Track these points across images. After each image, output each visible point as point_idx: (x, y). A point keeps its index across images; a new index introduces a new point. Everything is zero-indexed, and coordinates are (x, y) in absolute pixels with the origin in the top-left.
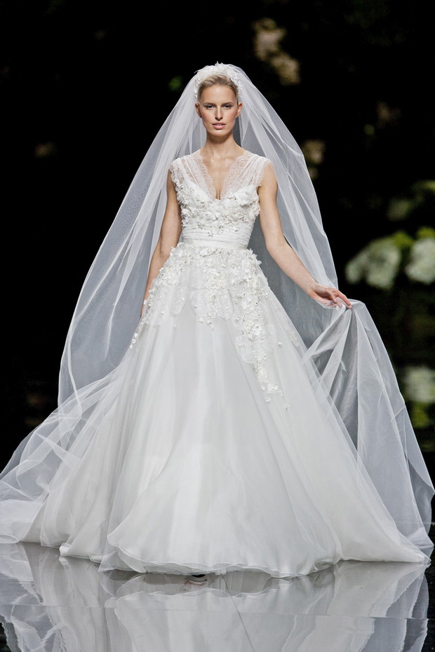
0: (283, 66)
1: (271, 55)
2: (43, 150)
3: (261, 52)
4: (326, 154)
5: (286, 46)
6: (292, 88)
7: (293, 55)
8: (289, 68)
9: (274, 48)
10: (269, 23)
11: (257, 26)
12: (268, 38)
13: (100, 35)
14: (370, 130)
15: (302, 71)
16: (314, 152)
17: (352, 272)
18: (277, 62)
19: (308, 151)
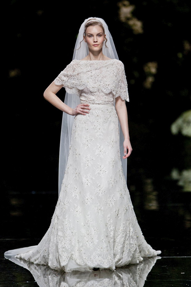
0: (134, 25)
1: (128, 19)
2: (13, 73)
3: (123, 18)
4: (158, 69)
5: (135, 14)
6: (139, 35)
7: (139, 19)
8: (137, 25)
9: (129, 16)
10: (126, 3)
11: (120, 5)
12: (126, 11)
13: (40, 12)
14: (180, 55)
15: (144, 27)
16: (152, 68)
17: (174, 129)
18: (131, 23)
19: (149, 68)
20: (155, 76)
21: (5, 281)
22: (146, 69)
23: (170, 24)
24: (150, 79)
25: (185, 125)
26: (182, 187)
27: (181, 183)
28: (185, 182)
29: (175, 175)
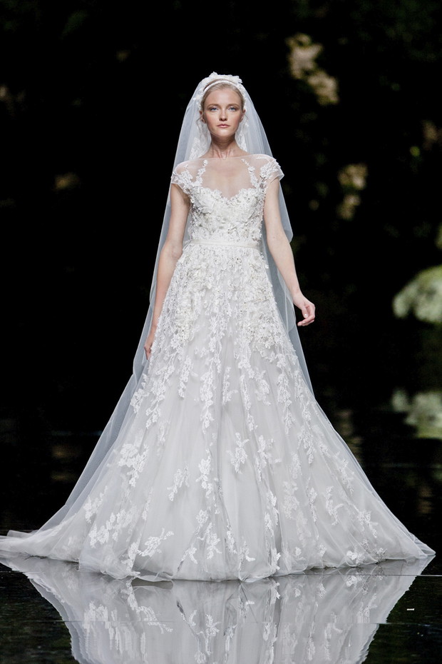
0: (322, 85)
1: (307, 73)
2: (63, 183)
3: (296, 71)
4: (368, 180)
5: (322, 63)
6: (330, 106)
7: (331, 74)
8: (327, 87)
9: (310, 66)
10: (305, 39)
12: (303, 55)
13: (122, 56)
14: (415, 151)
15: (341, 91)
16: (356, 177)
17: (400, 306)
18: (313, 81)
19: (349, 176)
20: (361, 193)
21: (35, 619)
22: (344, 180)
23: (395, 87)
24: (352, 201)
25: (423, 299)
26: (413, 429)
27: (411, 420)
28: (420, 419)
29: (399, 402)
